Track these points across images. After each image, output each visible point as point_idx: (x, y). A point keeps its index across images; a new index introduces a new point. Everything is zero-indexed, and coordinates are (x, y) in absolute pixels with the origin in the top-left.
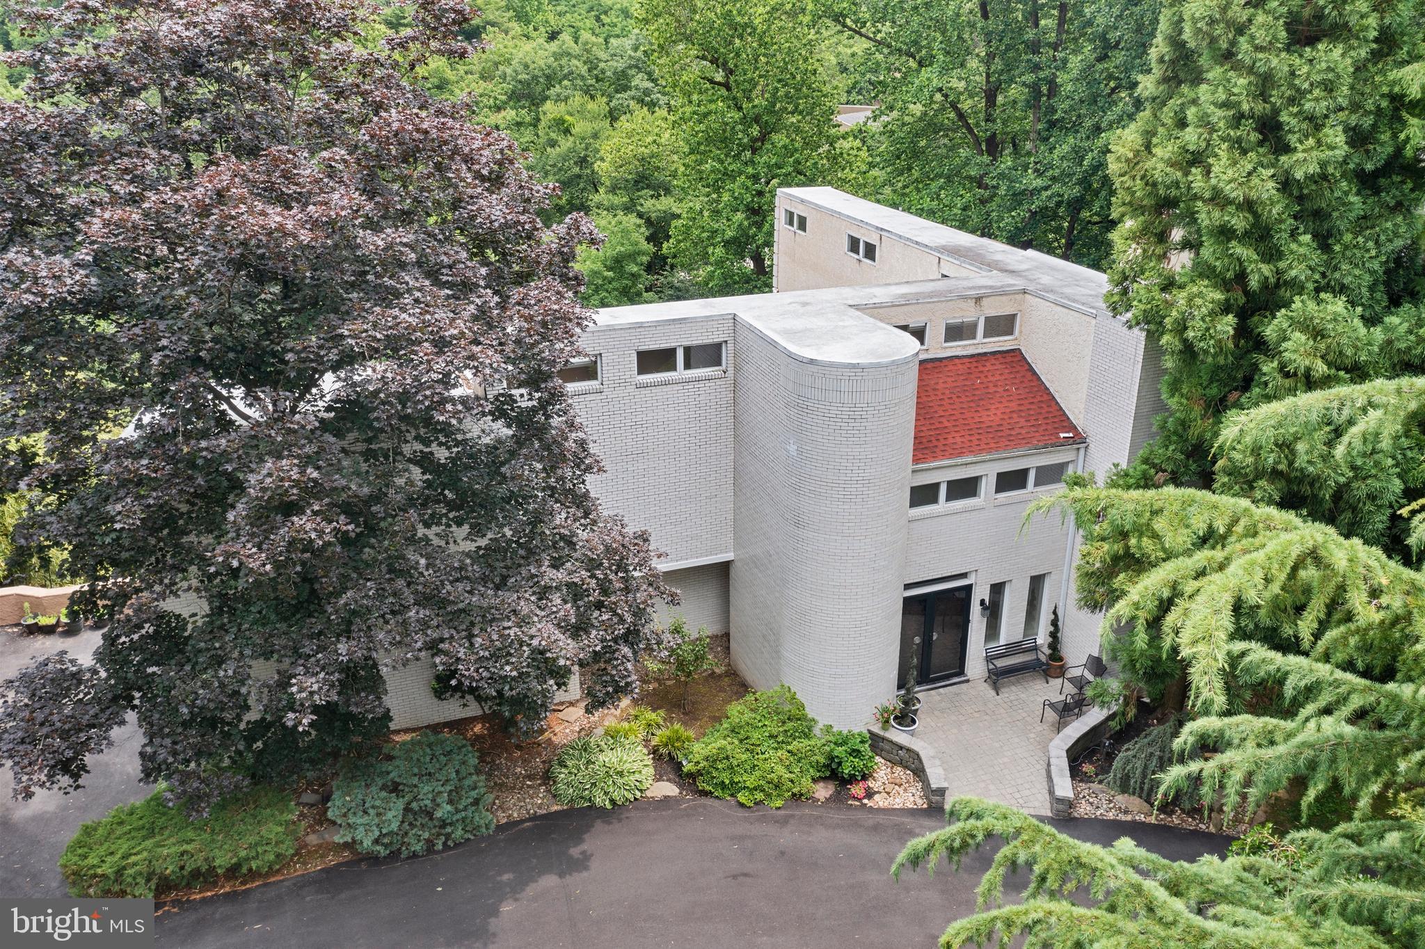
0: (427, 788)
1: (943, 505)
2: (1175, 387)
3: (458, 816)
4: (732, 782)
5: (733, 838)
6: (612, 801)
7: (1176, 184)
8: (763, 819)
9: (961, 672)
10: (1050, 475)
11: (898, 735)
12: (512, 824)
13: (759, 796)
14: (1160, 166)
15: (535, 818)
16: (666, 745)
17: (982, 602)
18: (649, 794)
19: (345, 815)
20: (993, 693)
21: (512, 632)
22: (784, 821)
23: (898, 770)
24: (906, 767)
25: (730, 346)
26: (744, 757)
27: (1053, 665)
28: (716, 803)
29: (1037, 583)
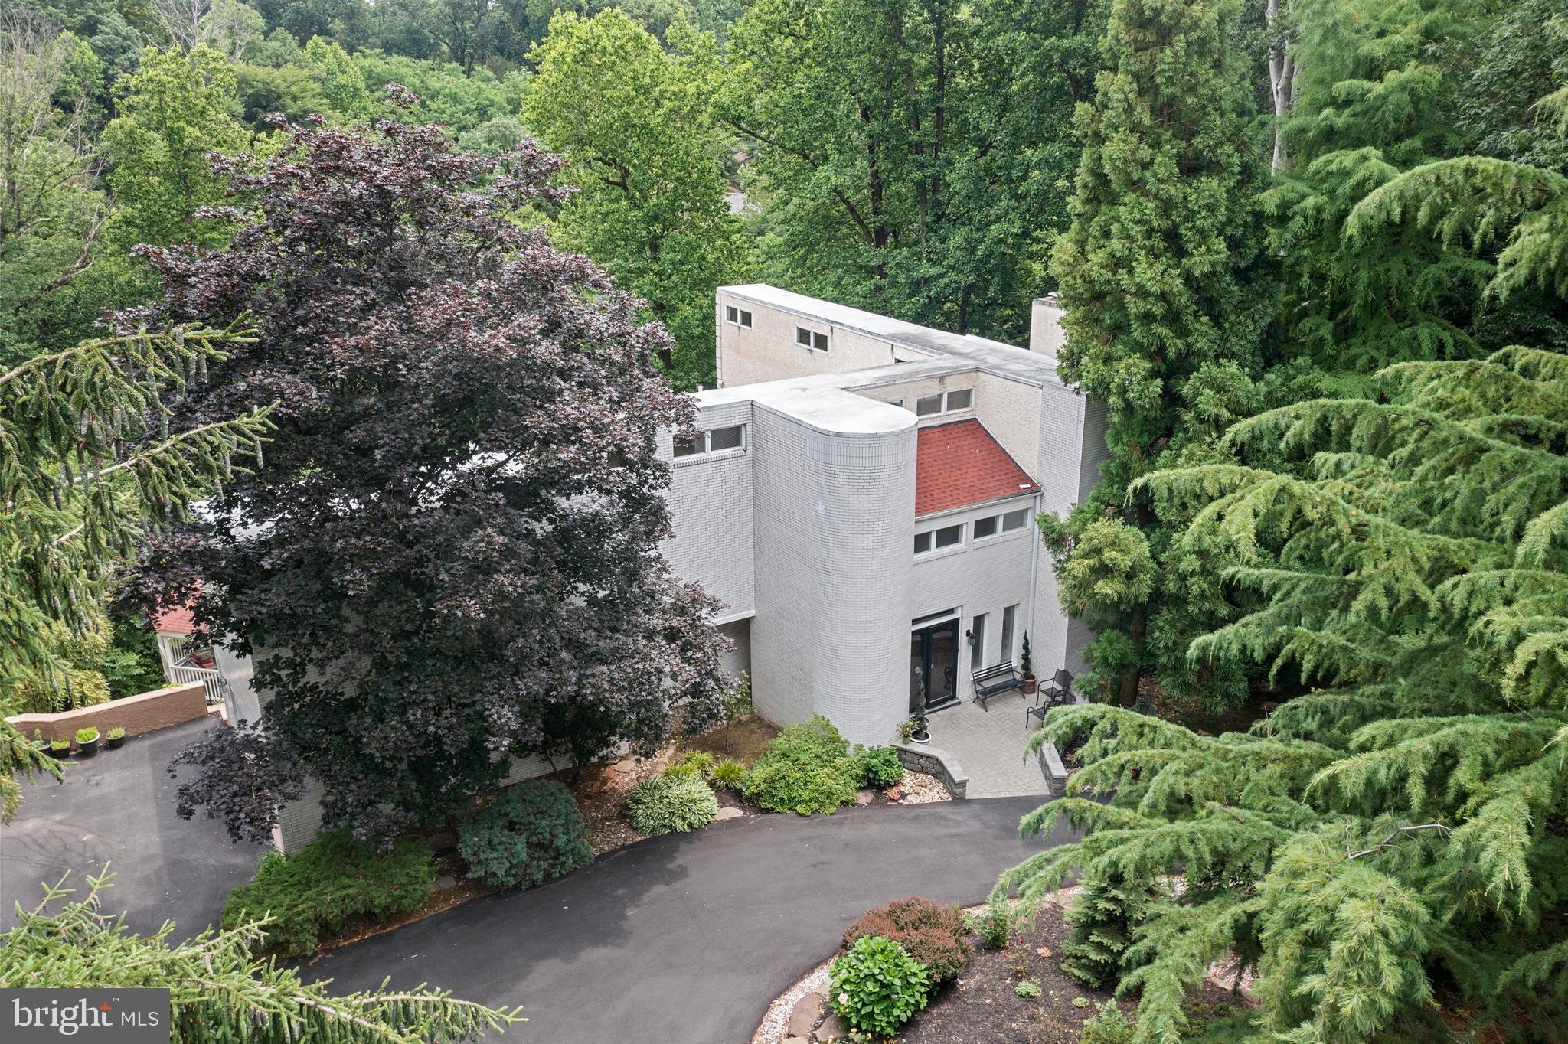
0: (544, 823)
1: (934, 551)
2: (1117, 438)
3: (569, 847)
4: (791, 798)
5: (803, 840)
6: (691, 825)
7: (1109, 282)
8: (823, 823)
9: (954, 697)
10: (1015, 520)
11: (917, 746)
12: (604, 856)
13: (815, 806)
14: (1096, 268)
15: (623, 847)
16: (723, 778)
17: (968, 633)
18: (717, 818)
19: (475, 854)
20: (982, 710)
21: (640, 666)
22: (841, 823)
23: (921, 776)
24: (927, 773)
25: (749, 428)
26: (798, 775)
27: (1026, 683)
28: (779, 816)
29: (1009, 612)
